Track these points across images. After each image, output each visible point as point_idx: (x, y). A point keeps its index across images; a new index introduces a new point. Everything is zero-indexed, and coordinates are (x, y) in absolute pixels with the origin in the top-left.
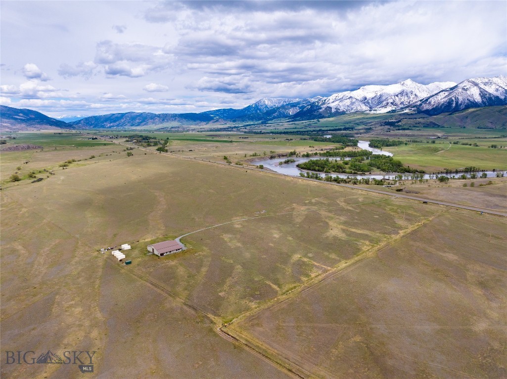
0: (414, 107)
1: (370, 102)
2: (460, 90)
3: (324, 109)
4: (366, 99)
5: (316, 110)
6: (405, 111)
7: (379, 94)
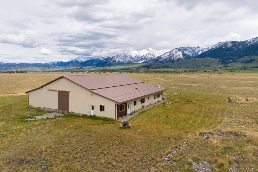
0: (155, 60)
1: (134, 58)
2: (174, 52)
3: (112, 61)
4: (132, 57)
5: (108, 62)
6: (151, 62)
7: (138, 55)
